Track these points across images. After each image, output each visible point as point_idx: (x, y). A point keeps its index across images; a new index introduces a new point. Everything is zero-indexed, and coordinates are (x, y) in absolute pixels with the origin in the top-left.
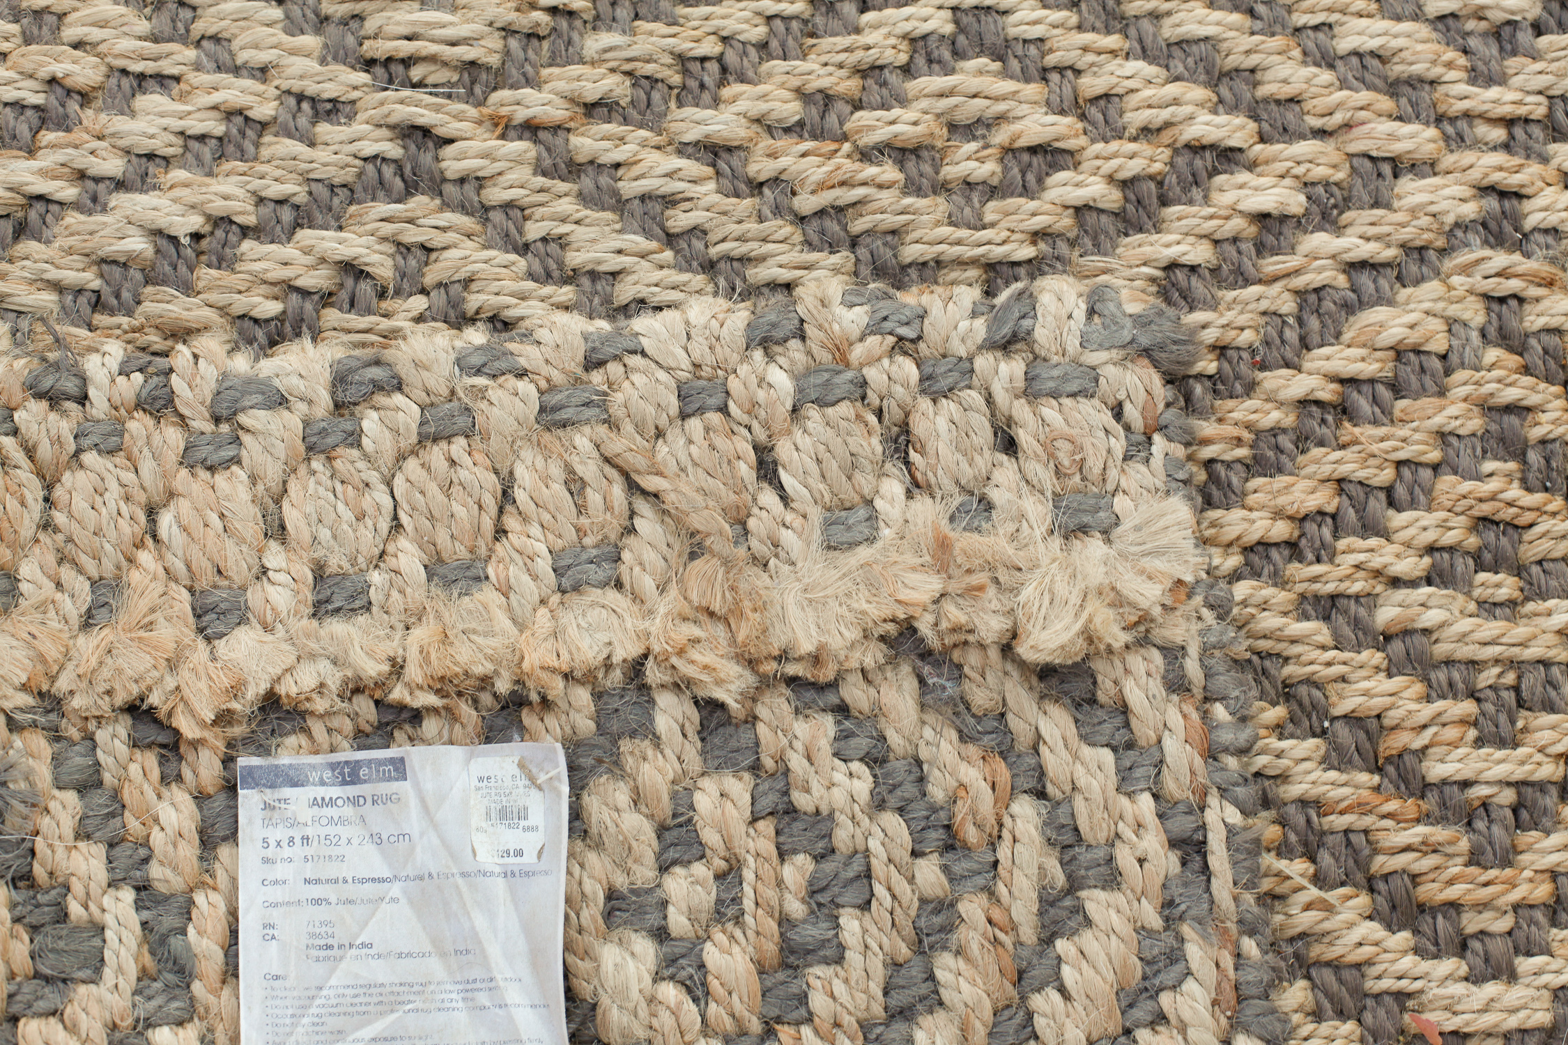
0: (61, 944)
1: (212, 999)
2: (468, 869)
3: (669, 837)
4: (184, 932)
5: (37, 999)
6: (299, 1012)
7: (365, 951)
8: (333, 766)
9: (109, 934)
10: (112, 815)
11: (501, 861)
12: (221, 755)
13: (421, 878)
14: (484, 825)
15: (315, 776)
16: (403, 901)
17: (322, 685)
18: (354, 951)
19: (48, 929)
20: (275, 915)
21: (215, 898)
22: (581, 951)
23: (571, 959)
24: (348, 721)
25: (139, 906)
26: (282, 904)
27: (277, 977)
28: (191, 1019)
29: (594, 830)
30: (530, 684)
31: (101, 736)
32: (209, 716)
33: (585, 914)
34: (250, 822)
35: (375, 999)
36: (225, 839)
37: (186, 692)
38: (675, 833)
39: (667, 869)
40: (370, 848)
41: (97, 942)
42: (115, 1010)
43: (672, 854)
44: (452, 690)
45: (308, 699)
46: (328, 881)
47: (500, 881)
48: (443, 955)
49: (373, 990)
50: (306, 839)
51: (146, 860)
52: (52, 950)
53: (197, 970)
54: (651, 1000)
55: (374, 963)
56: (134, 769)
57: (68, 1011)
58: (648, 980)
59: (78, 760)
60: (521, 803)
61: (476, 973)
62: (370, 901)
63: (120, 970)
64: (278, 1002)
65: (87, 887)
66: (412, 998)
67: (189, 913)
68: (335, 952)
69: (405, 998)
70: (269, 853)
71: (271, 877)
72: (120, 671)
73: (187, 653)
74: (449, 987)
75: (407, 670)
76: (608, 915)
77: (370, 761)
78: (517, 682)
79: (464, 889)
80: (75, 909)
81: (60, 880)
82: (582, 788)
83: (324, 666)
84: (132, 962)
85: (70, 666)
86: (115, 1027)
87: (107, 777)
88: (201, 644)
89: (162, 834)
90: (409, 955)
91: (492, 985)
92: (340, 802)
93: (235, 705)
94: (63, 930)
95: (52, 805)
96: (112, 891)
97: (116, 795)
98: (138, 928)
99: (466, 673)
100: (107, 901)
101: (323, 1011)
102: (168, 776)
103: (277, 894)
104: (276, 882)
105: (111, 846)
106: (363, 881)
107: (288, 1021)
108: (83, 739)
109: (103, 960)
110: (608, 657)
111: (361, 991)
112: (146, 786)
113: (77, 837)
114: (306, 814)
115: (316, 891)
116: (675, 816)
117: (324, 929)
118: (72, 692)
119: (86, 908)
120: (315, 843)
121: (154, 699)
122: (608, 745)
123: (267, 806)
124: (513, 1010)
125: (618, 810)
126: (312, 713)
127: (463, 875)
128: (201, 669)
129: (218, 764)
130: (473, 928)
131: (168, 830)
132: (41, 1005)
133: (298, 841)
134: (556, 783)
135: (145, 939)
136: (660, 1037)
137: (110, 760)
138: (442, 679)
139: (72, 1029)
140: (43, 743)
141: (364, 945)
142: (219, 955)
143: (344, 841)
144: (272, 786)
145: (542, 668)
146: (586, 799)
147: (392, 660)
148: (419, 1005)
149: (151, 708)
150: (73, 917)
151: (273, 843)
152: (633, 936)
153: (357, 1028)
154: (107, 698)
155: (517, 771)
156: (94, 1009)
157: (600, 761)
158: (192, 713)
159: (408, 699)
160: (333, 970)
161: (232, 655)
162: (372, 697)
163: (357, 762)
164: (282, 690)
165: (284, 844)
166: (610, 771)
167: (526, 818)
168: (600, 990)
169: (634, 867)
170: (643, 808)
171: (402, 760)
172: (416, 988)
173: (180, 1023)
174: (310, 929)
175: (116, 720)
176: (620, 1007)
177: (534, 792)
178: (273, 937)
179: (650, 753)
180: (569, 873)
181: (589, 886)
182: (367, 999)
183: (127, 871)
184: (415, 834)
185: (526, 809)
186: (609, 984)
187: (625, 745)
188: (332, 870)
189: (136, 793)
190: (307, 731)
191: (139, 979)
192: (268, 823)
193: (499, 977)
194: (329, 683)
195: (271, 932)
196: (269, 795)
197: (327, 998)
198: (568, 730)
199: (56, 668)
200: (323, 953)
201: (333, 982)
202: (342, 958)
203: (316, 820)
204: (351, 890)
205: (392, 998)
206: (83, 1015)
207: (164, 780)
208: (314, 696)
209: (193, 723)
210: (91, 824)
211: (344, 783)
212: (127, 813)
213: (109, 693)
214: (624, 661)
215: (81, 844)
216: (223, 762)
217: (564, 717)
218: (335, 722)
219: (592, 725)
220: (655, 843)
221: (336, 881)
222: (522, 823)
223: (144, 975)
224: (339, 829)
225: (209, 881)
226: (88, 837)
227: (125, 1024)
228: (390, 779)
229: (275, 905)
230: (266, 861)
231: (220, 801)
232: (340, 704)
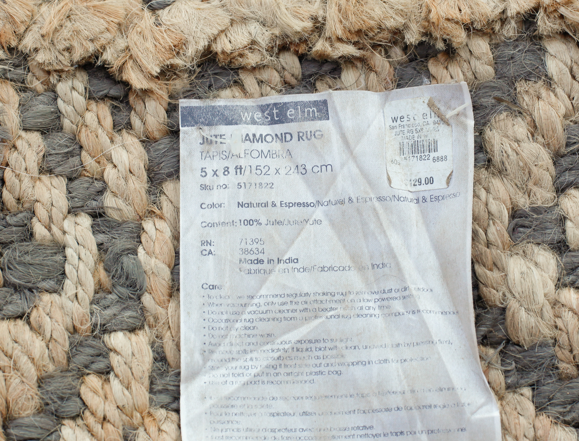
0: (28, 258)
1: (160, 310)
2: (384, 194)
3: (565, 162)
4: (135, 252)
5: (7, 303)
6: (233, 317)
7: (291, 265)
8: (263, 108)
9: (69, 252)
10: (70, 155)
11: (413, 189)
12: (165, 105)
13: (342, 202)
14: (398, 158)
15: (247, 116)
16: (325, 223)
17: (253, 42)
18: (282, 266)
19: (15, 245)
20: (212, 234)
21: (161, 224)
22: (489, 263)
23: (480, 270)
24: (276, 74)
25: (95, 229)
26: (218, 224)
27: (214, 287)
28: (142, 327)
29: (497, 159)
30: (437, 34)
31: (62, 88)
32: (156, 70)
33: (492, 230)
34: (190, 154)
35: (301, 307)
36: (170, 175)
37: (135, 51)
38: (568, 159)
39: (563, 190)
40: (296, 178)
41: (59, 258)
42: (76, 316)
43: (568, 177)
44: (367, 43)
45: (241, 55)
46: (258, 205)
47: (413, 206)
48: (361, 269)
49: (298, 299)
50: (239, 169)
51: (101, 192)
52: (20, 263)
53: (147, 284)
54: (555, 303)
55: (300, 276)
56: (90, 117)
57: (34, 315)
58: (551, 286)
59: (41, 108)
60: (431, 138)
61: (392, 284)
62: (296, 222)
63: (79, 282)
64: (214, 308)
65: (49, 212)
66: (334, 305)
67: (139, 237)
68: (265, 266)
69: (329, 306)
70: (207, 181)
71: (208, 202)
72: (77, 32)
73: (135, 21)
74: (366, 296)
75: (327, 27)
76: (513, 231)
77: (296, 103)
78: (425, 34)
79: (381, 211)
80: (39, 230)
81: (27, 205)
82: (485, 124)
83: (255, 28)
84: (90, 276)
85: (35, 28)
86: (75, 330)
87: (66, 123)
88: (147, 13)
89: (114, 171)
90: (331, 268)
91: (406, 293)
92: (269, 139)
93: (178, 61)
94: (29, 247)
95: (19, 143)
96: (71, 218)
97: (74, 139)
98: (95, 248)
99: (380, 28)
100: (67, 224)
101: (254, 317)
102: (120, 124)
103: (213, 215)
104: (213, 206)
105: (70, 180)
106: (289, 205)
107: (223, 325)
108: (46, 90)
109: (64, 274)
110: (504, 12)
111: (289, 299)
112: (100, 131)
113: (41, 171)
114: (240, 148)
115: (248, 213)
116: (568, 145)
117: (255, 246)
118: (36, 50)
119: (49, 229)
120: (247, 172)
121: (108, 56)
122: (506, 88)
123: (205, 141)
124: (425, 315)
125: (518, 141)
126: (243, 68)
127: (380, 199)
128: (147, 33)
129: (163, 113)
130: (389, 244)
131: (119, 167)
132: (10, 309)
133: (232, 170)
134: (462, 118)
135: (101, 260)
136: (564, 336)
137: (70, 109)
138: (359, 32)
139: (37, 330)
140: (12, 92)
141: (290, 260)
142: (166, 273)
143: (272, 171)
144: (210, 124)
145: (448, 20)
146: (488, 133)
147: (315, 19)
148: (341, 312)
149: (104, 62)
150: (37, 236)
151: (210, 173)
152: (536, 249)
153: (284, 333)
154: (66, 54)
155: (427, 110)
156: (58, 314)
157: (499, 100)
158: (141, 68)
159: (329, 50)
160: (263, 282)
161: (174, 21)
162: (296, 53)
163: (285, 104)
164: (218, 48)
165: (220, 173)
166: (508, 109)
167: (436, 150)
168: (508, 295)
169: (535, 189)
170: (540, 139)
171: (325, 102)
172: (337, 297)
173: (132, 330)
174: (243, 245)
175: (74, 75)
176: (527, 310)
177: (443, 127)
178: (210, 253)
179: (544, 92)
180: (476, 195)
181: (494, 207)
182: (294, 307)
183: (84, 200)
184: (337, 165)
185: (436, 142)
186: (517, 289)
187: (521, 86)
188: (263, 196)
189: (92, 137)
190: (239, 84)
191: (96, 292)
192: (205, 155)
193: (412, 287)
194: (259, 39)
195: (208, 248)
196: (207, 131)
197: (258, 305)
198: (470, 75)
199: (22, 29)
200: (254, 267)
201: (263, 292)
202: (271, 271)
203: (249, 153)
204: (279, 213)
205: (316, 306)
206: (48, 319)
207: (117, 127)
208: (247, 52)
209: (141, 76)
210: (53, 161)
211: (273, 122)
212: (84, 153)
213: (69, 49)
214: (518, 13)
215: (43, 177)
216: (167, 111)
217: (465, 65)
218: (265, 75)
219: (490, 70)
220: (552, 168)
221: (266, 205)
222: (433, 155)
223: (100, 288)
224: (268, 161)
225: (157, 211)
226: (50, 171)
227: (84, 328)
228: (314, 119)
229: (213, 225)
230: (204, 187)
231: (164, 144)
232: (268, 59)
